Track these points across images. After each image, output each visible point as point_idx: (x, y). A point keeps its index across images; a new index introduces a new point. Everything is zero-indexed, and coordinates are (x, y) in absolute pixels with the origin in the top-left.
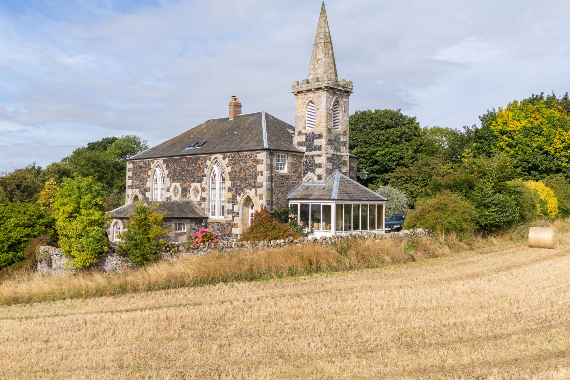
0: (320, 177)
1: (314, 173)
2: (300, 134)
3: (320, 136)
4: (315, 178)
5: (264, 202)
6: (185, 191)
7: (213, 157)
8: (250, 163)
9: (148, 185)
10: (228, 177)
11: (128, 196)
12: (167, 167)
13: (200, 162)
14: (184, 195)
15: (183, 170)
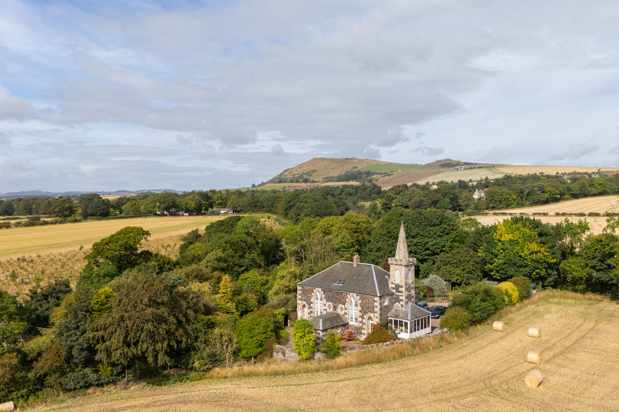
0: (402, 306)
1: (399, 303)
2: (392, 283)
3: (402, 287)
4: (400, 306)
5: (378, 320)
6: (335, 308)
7: (351, 294)
8: (371, 301)
9: (312, 300)
10: (359, 305)
11: (299, 304)
12: (324, 294)
13: (344, 295)
14: (335, 310)
15: (334, 297)
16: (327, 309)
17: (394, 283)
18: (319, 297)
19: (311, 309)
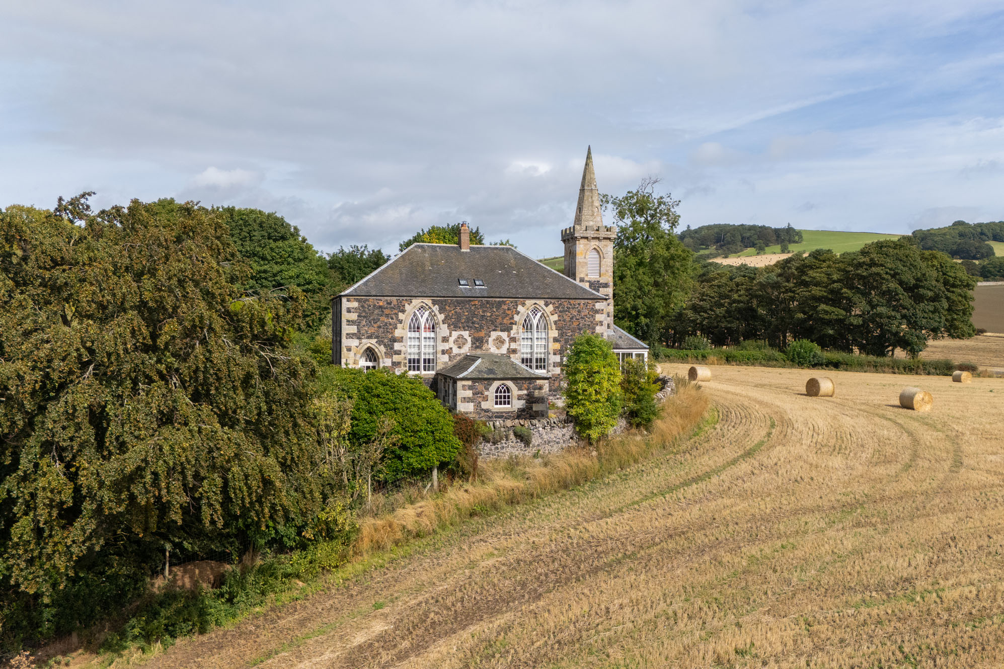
2: (582, 280)
3: (606, 285)
6: (478, 342)
7: (529, 302)
8: (585, 312)
9: (398, 333)
10: (554, 327)
11: (349, 350)
12: (441, 311)
13: (506, 307)
14: (477, 347)
15: (474, 315)
16: (451, 348)
17: (586, 279)
18: (423, 321)
19: (397, 356)
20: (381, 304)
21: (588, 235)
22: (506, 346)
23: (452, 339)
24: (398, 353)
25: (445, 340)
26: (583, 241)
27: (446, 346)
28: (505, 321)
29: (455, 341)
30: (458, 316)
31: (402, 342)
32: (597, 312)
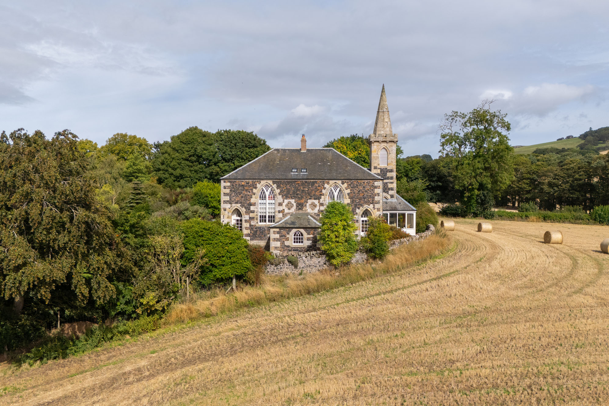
0: (392, 196)
1: (388, 193)
3: (391, 171)
4: (389, 197)
6: (300, 206)
7: (331, 182)
8: (368, 187)
9: (253, 200)
10: (347, 197)
11: (225, 210)
12: (278, 187)
13: (317, 185)
14: (299, 209)
15: (298, 190)
16: (284, 210)
17: (378, 167)
18: (267, 194)
19: (252, 214)
20: (243, 183)
21: (379, 140)
22: (318, 208)
23: (284, 204)
24: (253, 212)
25: (280, 204)
26: (376, 144)
27: (281, 208)
28: (317, 193)
29: (287, 205)
30: (288, 191)
31: (255, 205)
32: (376, 187)
